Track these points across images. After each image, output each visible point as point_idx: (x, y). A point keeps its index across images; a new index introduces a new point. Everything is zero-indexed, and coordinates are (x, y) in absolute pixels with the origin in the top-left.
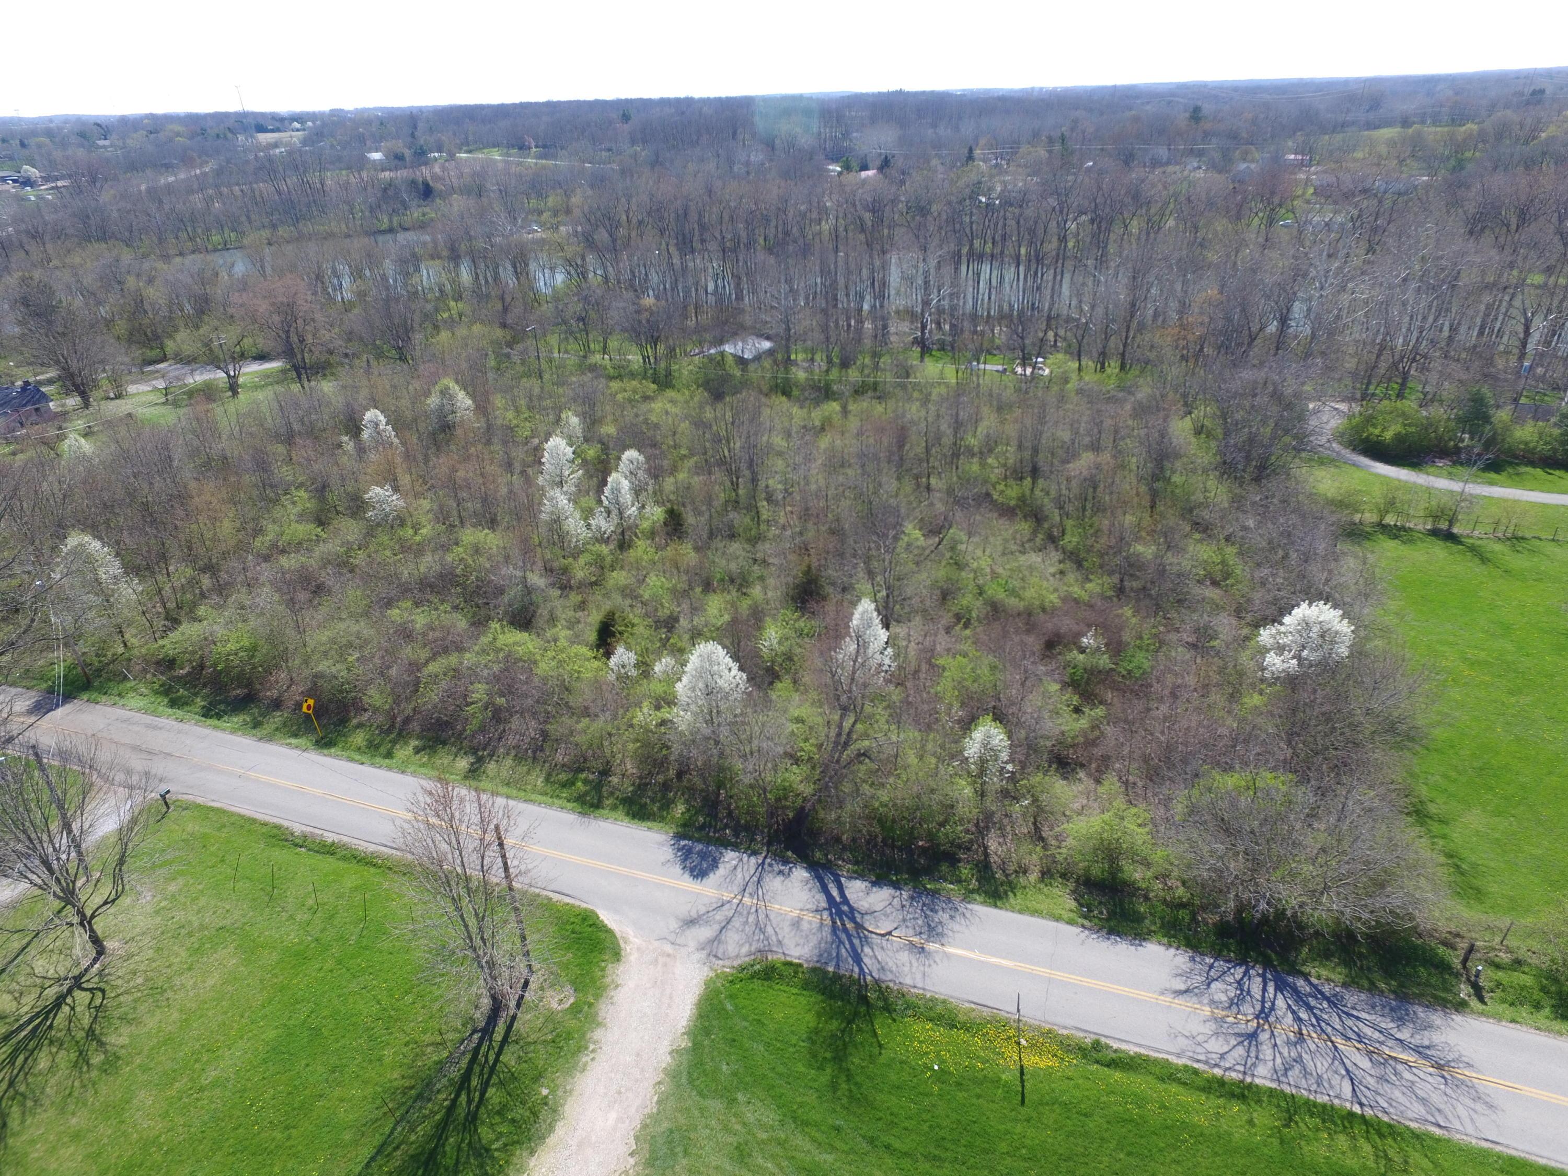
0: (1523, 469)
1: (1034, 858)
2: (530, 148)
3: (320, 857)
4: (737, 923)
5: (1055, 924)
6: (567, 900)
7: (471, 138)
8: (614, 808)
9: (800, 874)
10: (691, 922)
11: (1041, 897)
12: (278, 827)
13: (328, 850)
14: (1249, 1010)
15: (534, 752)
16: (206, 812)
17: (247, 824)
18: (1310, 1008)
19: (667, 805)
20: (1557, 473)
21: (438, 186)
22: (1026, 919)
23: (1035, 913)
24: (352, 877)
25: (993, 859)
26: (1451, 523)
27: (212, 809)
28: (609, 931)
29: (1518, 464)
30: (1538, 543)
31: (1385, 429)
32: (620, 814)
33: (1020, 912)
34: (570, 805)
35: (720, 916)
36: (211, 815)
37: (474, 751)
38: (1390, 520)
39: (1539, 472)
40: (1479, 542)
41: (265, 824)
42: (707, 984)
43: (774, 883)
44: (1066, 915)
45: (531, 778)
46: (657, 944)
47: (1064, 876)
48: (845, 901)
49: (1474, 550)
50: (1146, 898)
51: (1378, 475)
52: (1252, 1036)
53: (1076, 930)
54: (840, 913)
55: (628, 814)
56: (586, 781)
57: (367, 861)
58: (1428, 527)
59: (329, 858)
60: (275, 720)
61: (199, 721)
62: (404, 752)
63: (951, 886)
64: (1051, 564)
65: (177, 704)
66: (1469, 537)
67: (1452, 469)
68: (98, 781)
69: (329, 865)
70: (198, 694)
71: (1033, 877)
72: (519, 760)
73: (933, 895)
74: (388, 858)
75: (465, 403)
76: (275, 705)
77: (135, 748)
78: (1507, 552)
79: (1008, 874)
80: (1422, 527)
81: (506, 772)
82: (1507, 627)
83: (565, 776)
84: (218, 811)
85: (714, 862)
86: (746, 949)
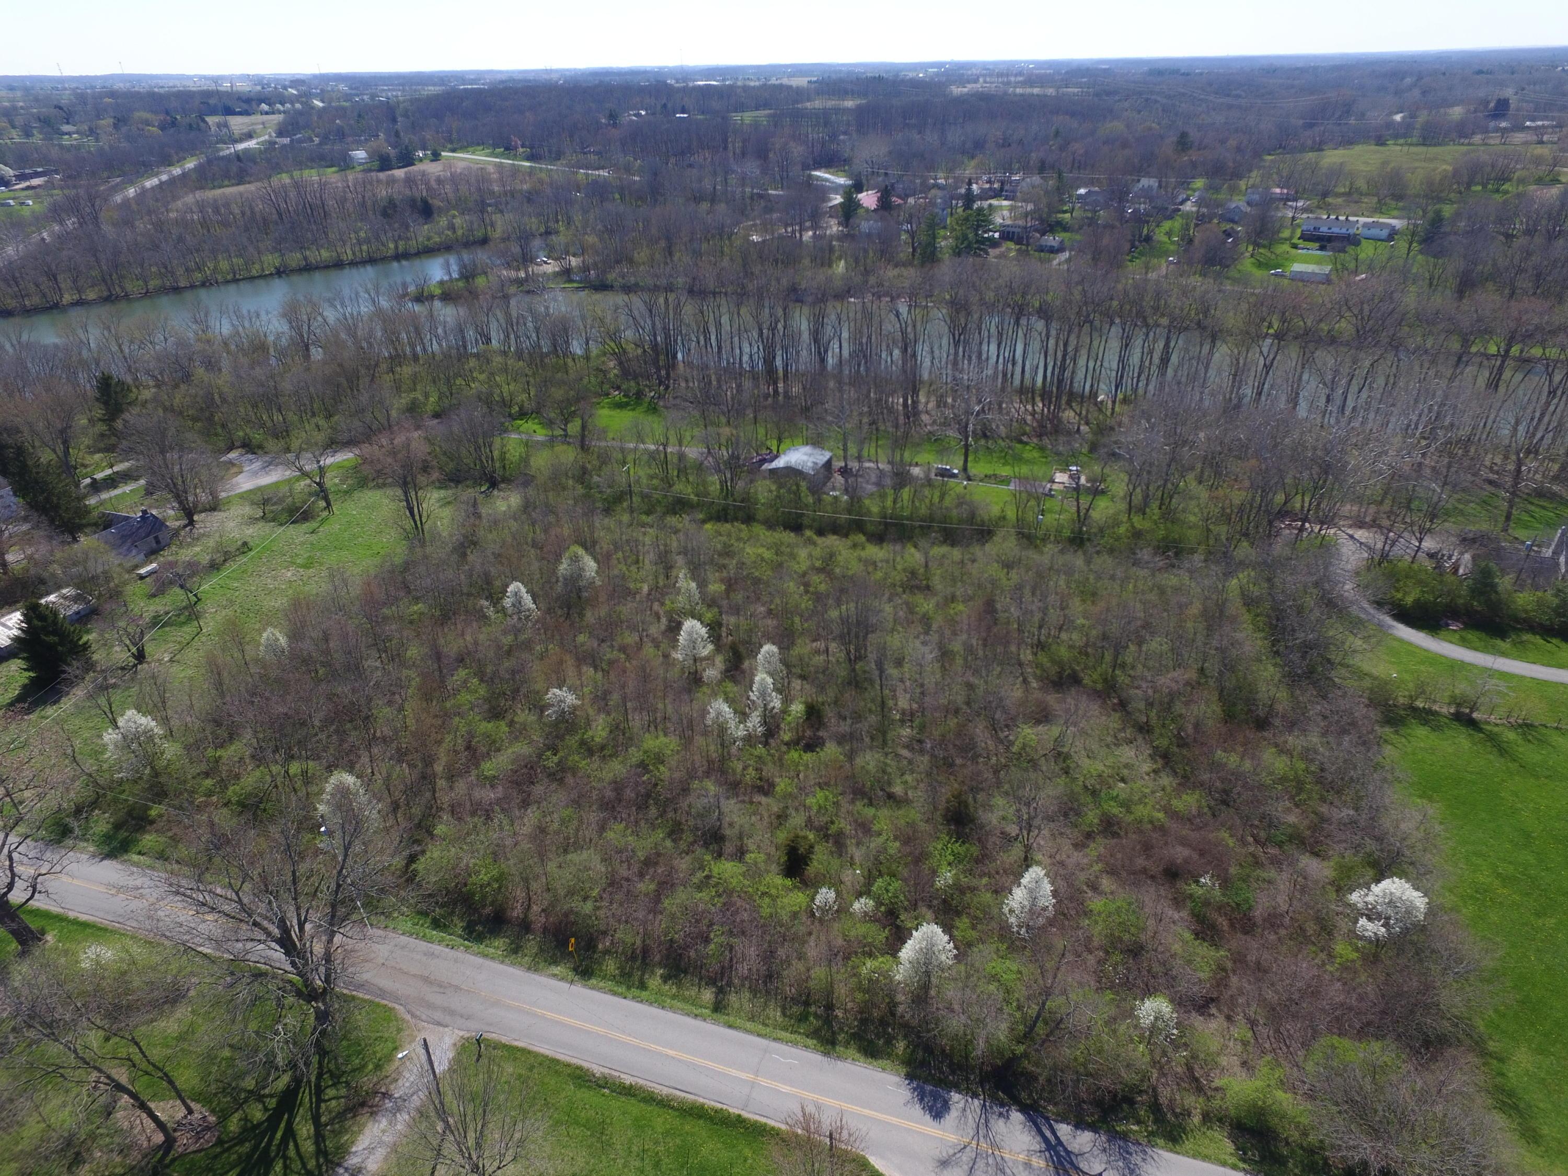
0: (1527, 637)
1: (1194, 1103)
2: (516, 148)
3: (623, 1099)
4: (981, 1165)
5: (1222, 1169)
7: (454, 135)
8: (847, 1045)
9: (1017, 1116)
10: (945, 1163)
11: (1207, 1141)
12: (580, 1068)
13: (629, 1091)
15: (765, 983)
16: (513, 1052)
17: (552, 1065)
19: (889, 1041)
20: (1554, 641)
21: (436, 203)
22: (1199, 1164)
23: (1206, 1158)
24: (661, 1121)
25: (1163, 1100)
26: (1472, 712)
27: (516, 1049)
29: (1521, 630)
30: (1544, 731)
31: (1405, 593)
32: (852, 1052)
33: (1194, 1157)
34: (810, 1042)
35: (965, 1159)
36: (518, 1054)
37: (712, 982)
38: (1420, 704)
39: (1538, 640)
40: (1496, 729)
41: (568, 1065)
43: (999, 1126)
44: (1232, 1160)
45: (770, 1013)
47: (1220, 1120)
48: (1060, 1143)
49: (1492, 738)
50: (1287, 1144)
51: (1401, 640)
54: (1058, 1156)
55: (859, 1051)
56: (816, 1016)
57: (663, 1103)
58: (1452, 710)
59: (633, 1101)
60: (532, 944)
61: (467, 948)
62: (654, 982)
63: (1135, 1128)
64: (1144, 761)
65: (437, 924)
66: (1488, 723)
67: (1464, 634)
68: (408, 1017)
69: (635, 1108)
70: (453, 913)
71: (1196, 1119)
72: (754, 991)
73: (1124, 1137)
74: (682, 1101)
75: (590, 565)
76: (525, 926)
77: (426, 980)
78: (1520, 741)
79: (1176, 1116)
80: (1447, 710)
81: (748, 1006)
82: (1527, 836)
83: (798, 1009)
84: (523, 1051)
85: (946, 1102)
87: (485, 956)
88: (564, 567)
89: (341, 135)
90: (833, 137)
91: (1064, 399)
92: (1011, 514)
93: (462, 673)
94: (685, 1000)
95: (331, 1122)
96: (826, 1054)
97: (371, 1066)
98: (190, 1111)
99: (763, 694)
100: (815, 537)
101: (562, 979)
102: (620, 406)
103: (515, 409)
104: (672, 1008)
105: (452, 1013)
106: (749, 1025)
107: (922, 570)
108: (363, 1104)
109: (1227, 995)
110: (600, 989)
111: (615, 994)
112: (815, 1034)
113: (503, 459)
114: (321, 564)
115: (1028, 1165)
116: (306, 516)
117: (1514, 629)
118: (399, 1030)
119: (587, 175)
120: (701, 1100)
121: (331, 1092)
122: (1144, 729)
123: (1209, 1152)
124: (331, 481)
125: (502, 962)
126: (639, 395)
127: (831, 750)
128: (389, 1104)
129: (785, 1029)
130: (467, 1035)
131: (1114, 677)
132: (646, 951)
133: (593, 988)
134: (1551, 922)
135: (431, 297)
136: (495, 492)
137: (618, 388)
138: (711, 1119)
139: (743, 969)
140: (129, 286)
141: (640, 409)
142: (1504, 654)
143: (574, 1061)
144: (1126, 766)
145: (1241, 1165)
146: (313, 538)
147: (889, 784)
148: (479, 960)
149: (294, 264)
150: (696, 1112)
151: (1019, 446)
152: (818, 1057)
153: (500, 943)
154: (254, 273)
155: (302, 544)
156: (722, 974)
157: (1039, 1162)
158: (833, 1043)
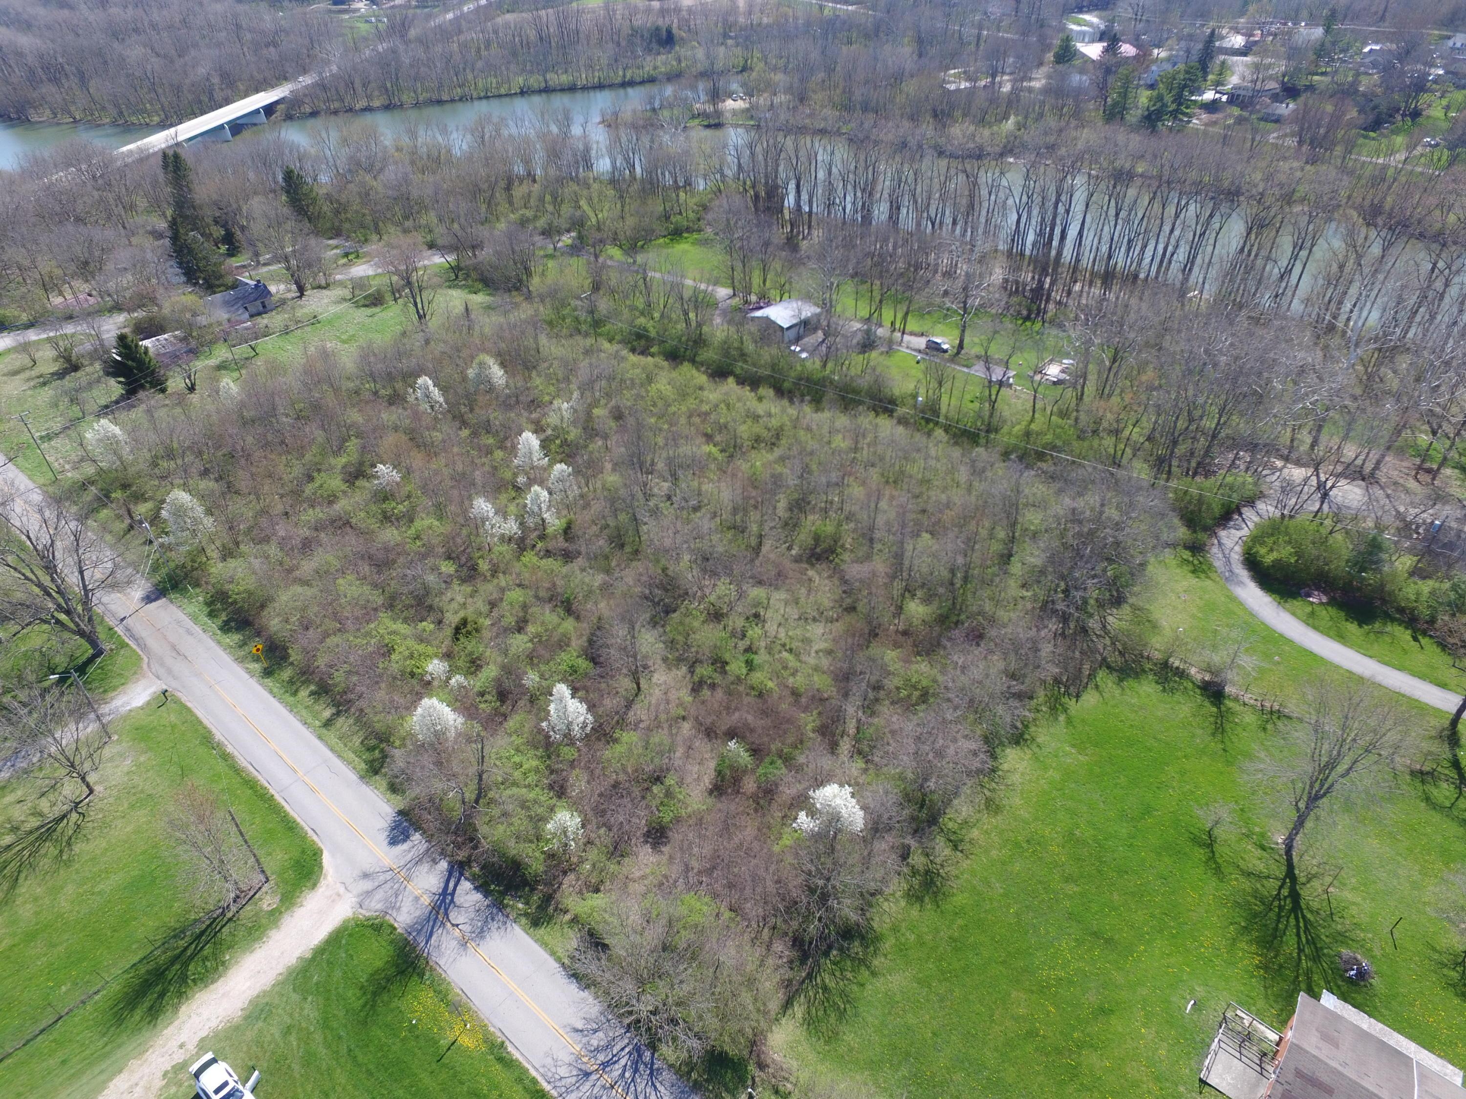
0: (1394, 629)
3: (219, 760)
4: (389, 884)
5: (549, 956)
6: (315, 838)
8: (383, 779)
9: (443, 866)
10: (366, 876)
11: (558, 935)
12: (209, 731)
13: (225, 756)
14: (601, 1057)
16: (182, 708)
17: (197, 724)
18: (636, 1070)
22: (536, 947)
23: (544, 944)
24: (228, 782)
25: (558, 895)
26: (1225, 683)
27: (185, 707)
28: (321, 867)
29: (1393, 620)
30: (1293, 725)
32: (381, 783)
33: (536, 941)
34: (361, 766)
35: (382, 878)
36: (184, 712)
37: (337, 705)
40: (1238, 708)
41: (205, 728)
42: (346, 922)
43: (425, 866)
44: (562, 954)
45: (355, 738)
46: (338, 885)
47: (584, 926)
48: (453, 894)
49: (1222, 716)
51: (1234, 599)
52: (587, 1075)
53: (556, 965)
54: (444, 901)
55: (387, 785)
56: (381, 751)
57: (237, 770)
58: (1205, 678)
59: (222, 763)
60: (253, 645)
61: (214, 634)
62: (304, 693)
63: (518, 905)
64: (825, 640)
65: (212, 615)
66: (1236, 700)
67: (1319, 609)
68: (145, 666)
69: (220, 768)
70: (227, 610)
71: (567, 918)
72: (357, 721)
73: (502, 907)
74: (249, 775)
78: (1253, 727)
79: (555, 910)
80: (1202, 676)
81: (345, 728)
82: (1147, 811)
83: (373, 742)
84: (188, 710)
85: (407, 837)
86: (379, 906)
87: (220, 643)
88: (472, 371)
94: (310, 711)
96: (363, 777)
97: (102, 690)
101: (250, 673)
104: (297, 714)
105: (169, 671)
106: (336, 742)
108: (79, 711)
110: (266, 687)
111: (271, 692)
112: (369, 762)
114: (357, 342)
115: (417, 899)
116: (377, 303)
117: (1384, 617)
118: (134, 674)
120: (261, 778)
123: (553, 942)
125: (226, 650)
128: (91, 716)
129: (355, 752)
133: (262, 684)
138: (255, 791)
142: (1341, 637)
144: (805, 640)
145: (566, 960)
146: (368, 320)
148: (212, 644)
149: (536, 86)
150: (251, 784)
152: (353, 777)
153: (238, 637)
154: (503, 91)
155: (357, 324)
156: (348, 702)
157: (426, 900)
158: (376, 772)
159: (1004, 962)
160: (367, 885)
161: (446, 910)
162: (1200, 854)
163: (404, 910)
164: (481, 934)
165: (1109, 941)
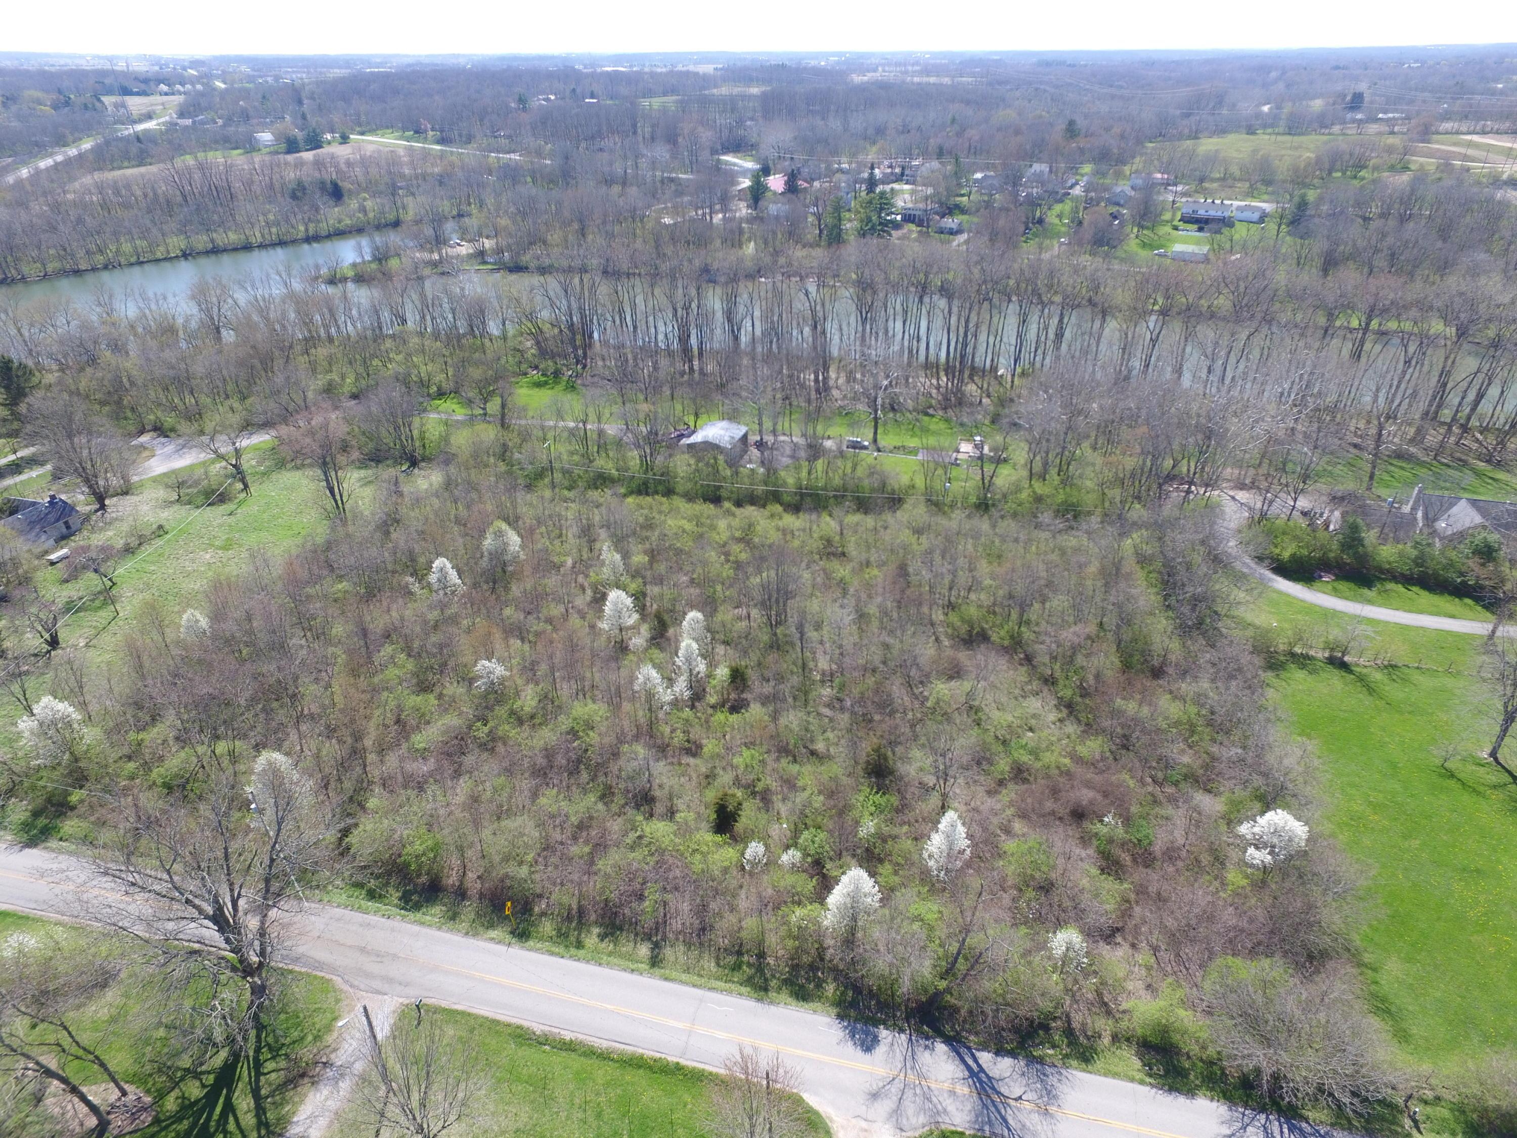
0: (1390, 586)
1: (1104, 1026)
2: (426, 131)
3: (564, 1054)
4: (909, 1095)
5: (1130, 1085)
7: (363, 118)
8: (779, 990)
9: (941, 1047)
10: (875, 1096)
11: (1116, 1060)
12: (520, 1027)
13: (569, 1047)
15: (699, 936)
16: (452, 1015)
17: (493, 1026)
19: (819, 985)
20: (1414, 589)
21: (345, 185)
22: (1111, 1081)
23: (1116, 1075)
24: (602, 1073)
25: (1075, 1025)
26: (1344, 655)
27: (457, 1012)
28: (816, 1113)
29: (1385, 580)
30: (1406, 671)
31: (1283, 549)
32: (784, 996)
33: (1105, 1075)
34: (744, 990)
35: (894, 1089)
36: (459, 1018)
37: (648, 937)
38: (1298, 650)
39: (1400, 588)
40: (1365, 671)
41: (509, 1025)
43: (925, 1057)
44: (1139, 1076)
45: (704, 964)
46: (854, 1121)
47: (1128, 1040)
48: (982, 1070)
49: (1361, 679)
50: (1189, 1057)
51: (1279, 592)
53: (1147, 1088)
54: (981, 1081)
55: (791, 995)
56: (749, 965)
57: (604, 1056)
58: (1327, 655)
59: (573, 1055)
60: (469, 910)
61: (403, 917)
62: (591, 939)
63: (1050, 1052)
64: (1050, 711)
65: (372, 895)
66: (1357, 665)
67: (1336, 584)
68: (346, 987)
69: (576, 1062)
70: (387, 884)
71: (1106, 1040)
72: (688, 945)
73: (1041, 1061)
74: (622, 1053)
75: (514, 539)
76: (461, 894)
77: (363, 950)
78: (1386, 681)
79: (1088, 1038)
80: (1322, 655)
81: (682, 959)
82: (1394, 766)
83: (731, 959)
84: (463, 1013)
85: (876, 1040)
86: (922, 1119)
87: (422, 924)
88: (488, 542)
89: (246, 117)
90: (740, 122)
91: (967, 373)
92: (920, 482)
93: (388, 649)
94: (621, 956)
95: (272, 1094)
96: (760, 1000)
97: (310, 1038)
98: (124, 1093)
99: (688, 660)
100: (733, 508)
101: (499, 942)
102: (538, 385)
103: (434, 389)
104: (608, 965)
105: (390, 980)
106: (684, 977)
107: (837, 538)
108: (303, 1075)
109: (1131, 924)
110: (537, 950)
111: (552, 954)
112: (749, 982)
113: (422, 439)
114: (241, 546)
115: (952, 1093)
116: (223, 498)
117: (1379, 579)
118: (338, 1001)
119: (498, 159)
120: (640, 1051)
121: (270, 1066)
122: (1050, 681)
123: (1119, 1069)
124: (248, 463)
125: (439, 929)
126: (557, 374)
127: (756, 711)
128: (329, 1073)
129: (719, 978)
130: (406, 1001)
131: (1020, 634)
132: (581, 912)
133: (530, 949)
134: (1415, 843)
135: (344, 280)
136: (416, 471)
137: (536, 367)
138: (650, 1068)
139: (676, 924)
140: (25, 270)
141: (560, 387)
143: (514, 1021)
144: (1034, 716)
145: (1148, 1080)
146: (232, 520)
147: (812, 741)
148: (416, 928)
149: (200, 247)
150: (636, 1063)
151: (926, 418)
152: (752, 1004)
153: (437, 910)
154: (159, 255)
155: (220, 526)
156: (657, 929)
157: (963, 1089)
158: (766, 990)
159: (1439, 919)
160: (885, 1106)
161: (993, 1088)
162: (1452, 783)
163: (951, 1108)
164: (1050, 1094)
165: (1478, 871)
